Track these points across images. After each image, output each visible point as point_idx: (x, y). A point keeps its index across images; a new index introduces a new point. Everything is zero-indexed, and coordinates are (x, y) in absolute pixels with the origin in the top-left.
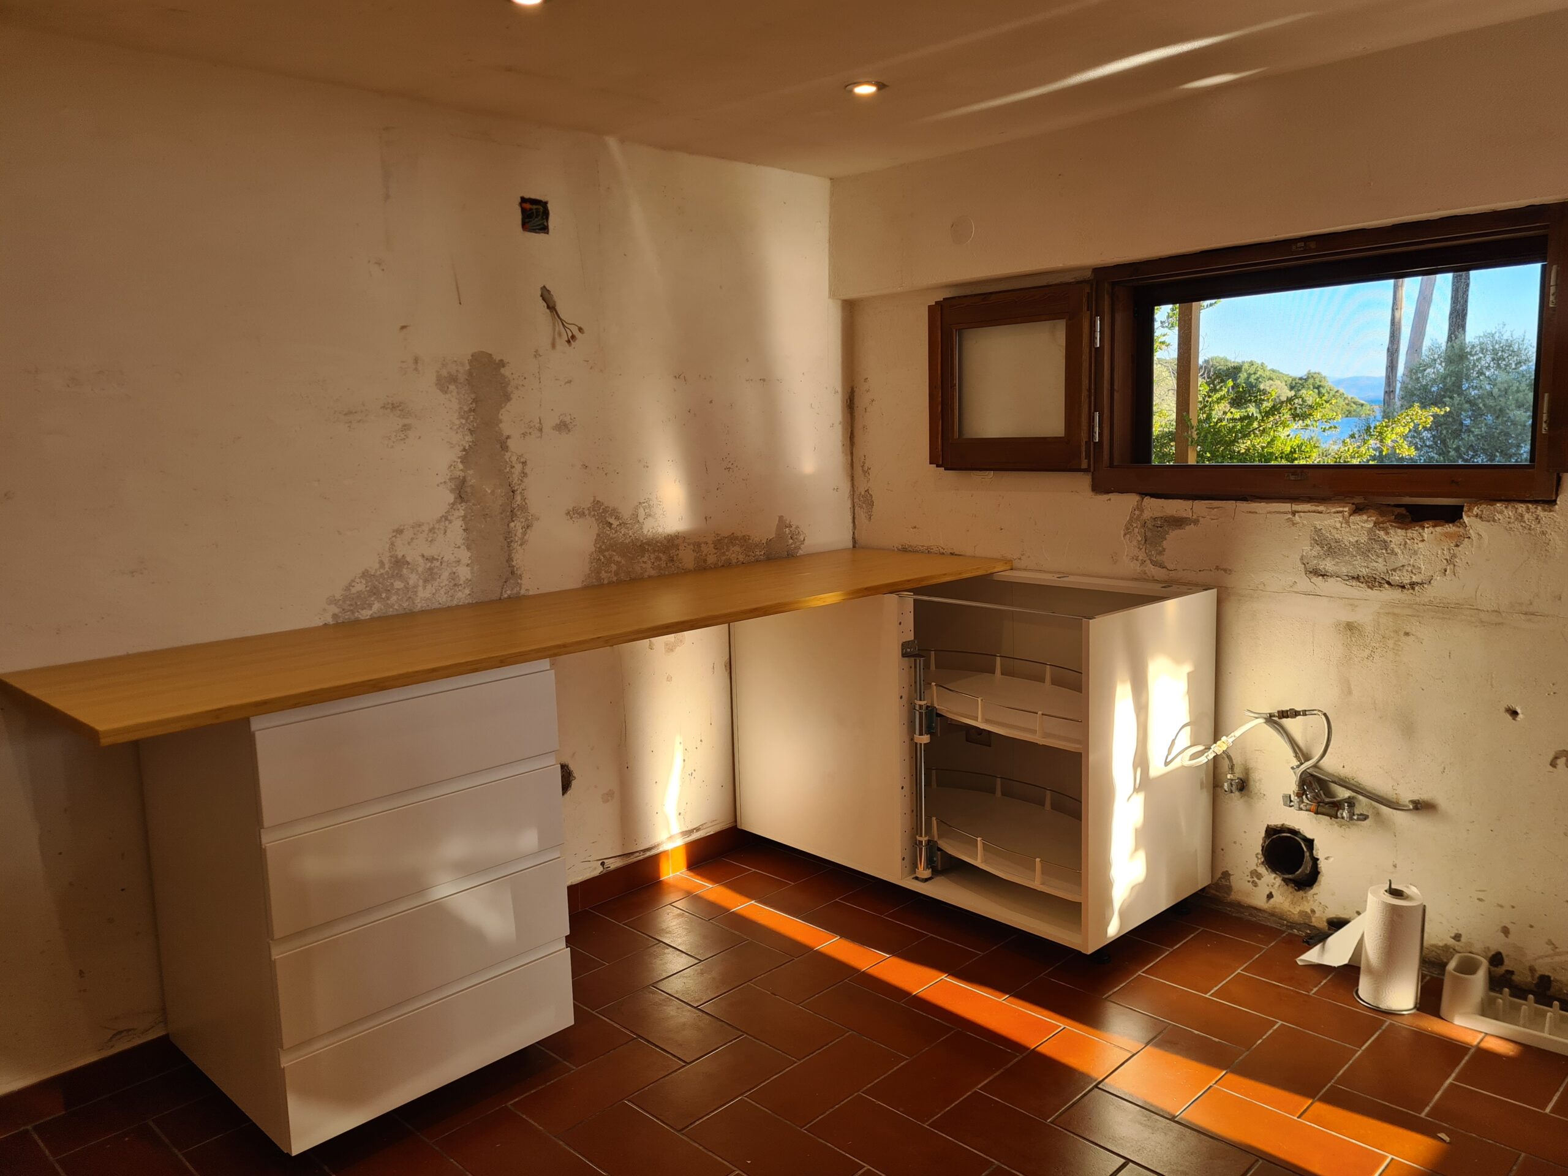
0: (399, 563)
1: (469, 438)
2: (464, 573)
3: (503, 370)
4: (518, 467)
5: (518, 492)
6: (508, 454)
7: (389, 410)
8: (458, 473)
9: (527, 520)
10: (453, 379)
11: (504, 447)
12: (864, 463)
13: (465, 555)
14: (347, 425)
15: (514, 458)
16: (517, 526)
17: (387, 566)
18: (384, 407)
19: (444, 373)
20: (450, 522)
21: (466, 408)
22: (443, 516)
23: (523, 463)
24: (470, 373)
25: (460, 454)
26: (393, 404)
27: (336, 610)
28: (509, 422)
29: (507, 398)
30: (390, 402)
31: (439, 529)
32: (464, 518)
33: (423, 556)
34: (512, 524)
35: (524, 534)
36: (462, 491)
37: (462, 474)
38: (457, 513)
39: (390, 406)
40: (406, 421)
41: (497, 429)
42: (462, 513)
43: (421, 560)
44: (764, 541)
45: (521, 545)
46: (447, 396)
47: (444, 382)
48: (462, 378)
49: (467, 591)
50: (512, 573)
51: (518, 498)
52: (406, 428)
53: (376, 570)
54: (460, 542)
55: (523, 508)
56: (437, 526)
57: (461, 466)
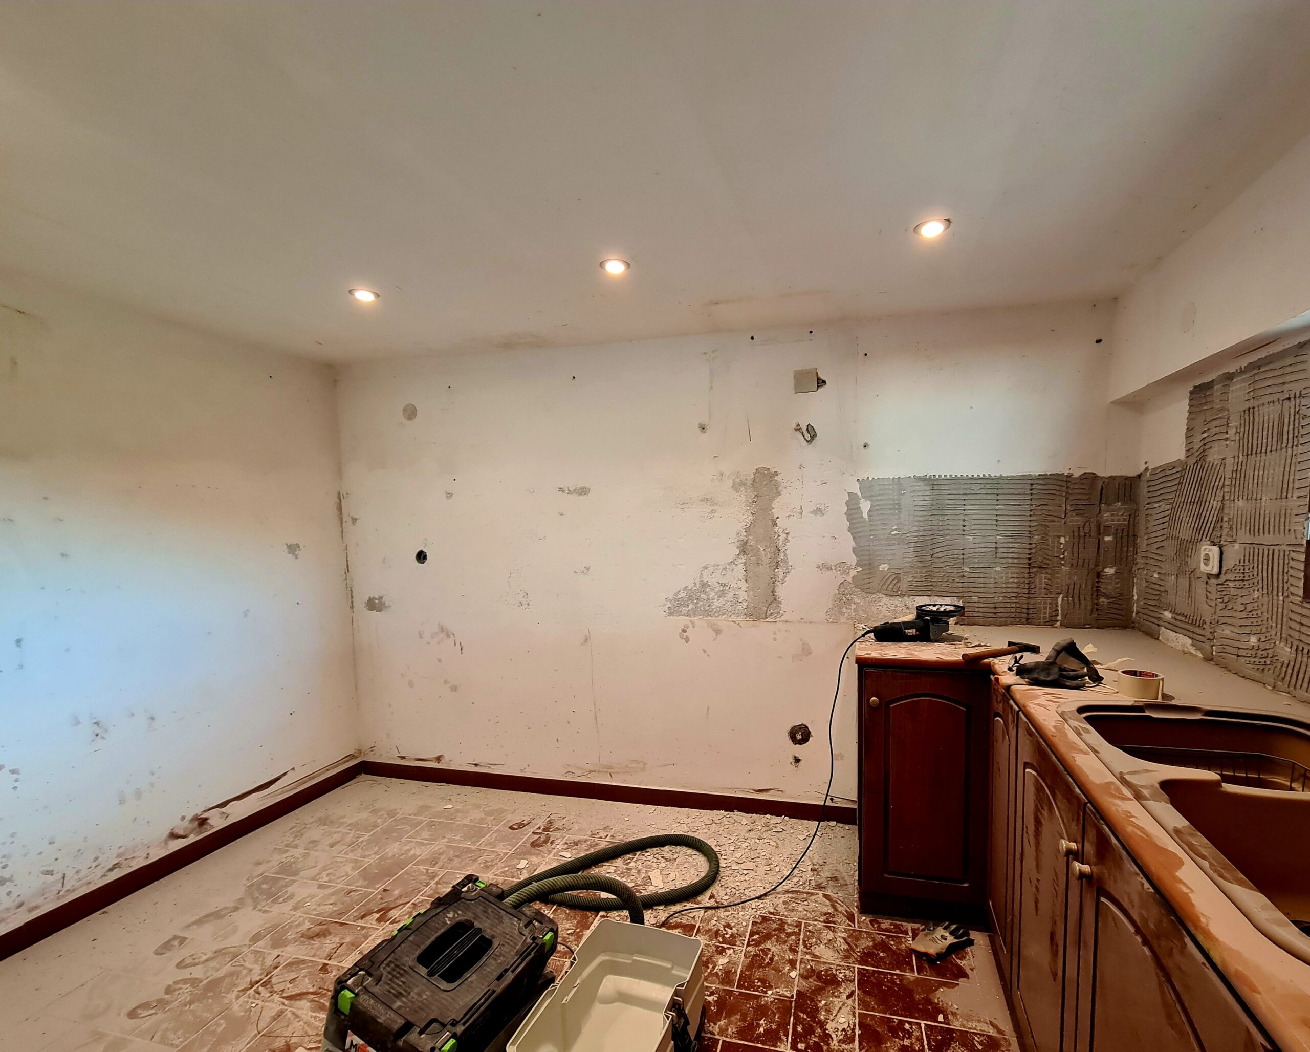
0: (704, 585)
1: (751, 518)
2: (742, 595)
3: (776, 478)
4: (783, 536)
5: (782, 551)
6: (776, 529)
7: (704, 502)
8: (742, 538)
9: (787, 569)
10: (743, 484)
11: (775, 524)
13: (744, 585)
15: (781, 530)
16: (780, 572)
17: (698, 586)
18: (701, 500)
19: (738, 480)
20: (737, 565)
21: (750, 501)
22: (732, 562)
23: (787, 533)
24: (754, 480)
25: (745, 527)
26: (707, 499)
27: (669, 605)
28: (779, 508)
29: (779, 494)
30: (705, 497)
31: (729, 569)
32: (745, 564)
33: (718, 582)
34: (776, 570)
35: (785, 577)
36: (744, 548)
37: (745, 539)
38: (740, 561)
39: (705, 500)
40: (714, 508)
41: (770, 513)
42: (744, 561)
43: (717, 585)
45: (782, 584)
46: (739, 494)
47: (737, 486)
48: (749, 483)
49: (744, 606)
50: (775, 599)
51: (782, 555)
52: (713, 511)
53: (692, 588)
54: (741, 577)
55: (785, 561)
56: (728, 567)
57: (744, 534)
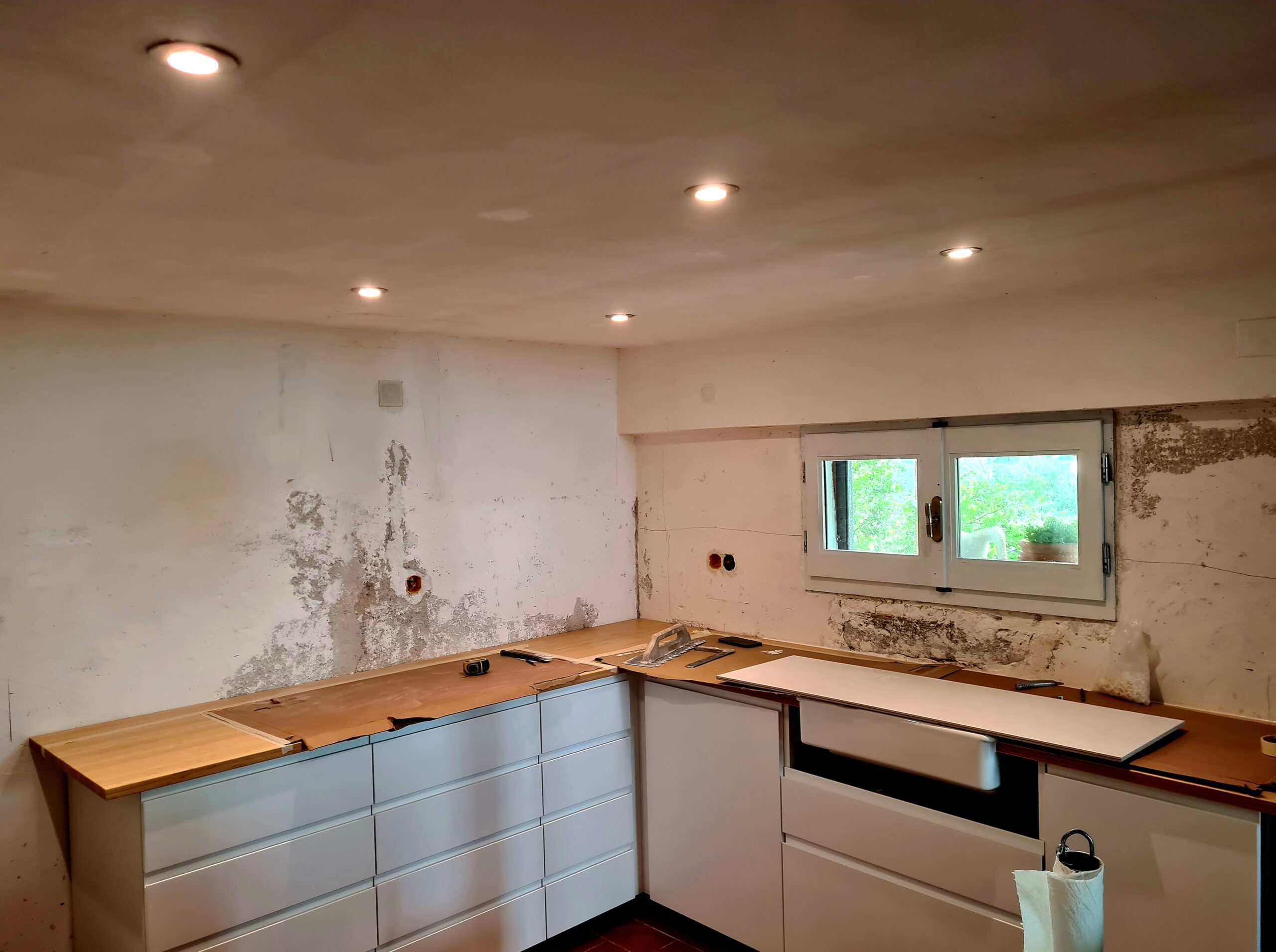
0: (279, 650)
1: (335, 556)
2: (328, 655)
3: (363, 505)
4: (372, 574)
7: (276, 540)
8: (326, 582)
9: (377, 612)
10: (325, 514)
12: (645, 555)
13: (329, 642)
14: (245, 552)
15: (369, 568)
17: (270, 653)
18: (272, 538)
19: (318, 511)
20: (319, 618)
21: (334, 535)
22: (313, 614)
23: (376, 571)
24: (338, 509)
25: (329, 568)
26: (279, 535)
27: (230, 688)
28: (366, 541)
30: (278, 534)
31: (310, 623)
32: (329, 614)
33: (297, 644)
35: (375, 623)
37: (329, 582)
38: (324, 611)
39: (277, 537)
40: (289, 547)
41: (357, 547)
42: (328, 611)
43: (295, 647)
44: (565, 618)
46: (320, 527)
47: (318, 517)
48: (331, 513)
49: (330, 669)
50: (365, 652)
52: (289, 551)
53: (261, 657)
54: (325, 632)
55: (375, 604)
56: (309, 621)
57: (328, 577)
